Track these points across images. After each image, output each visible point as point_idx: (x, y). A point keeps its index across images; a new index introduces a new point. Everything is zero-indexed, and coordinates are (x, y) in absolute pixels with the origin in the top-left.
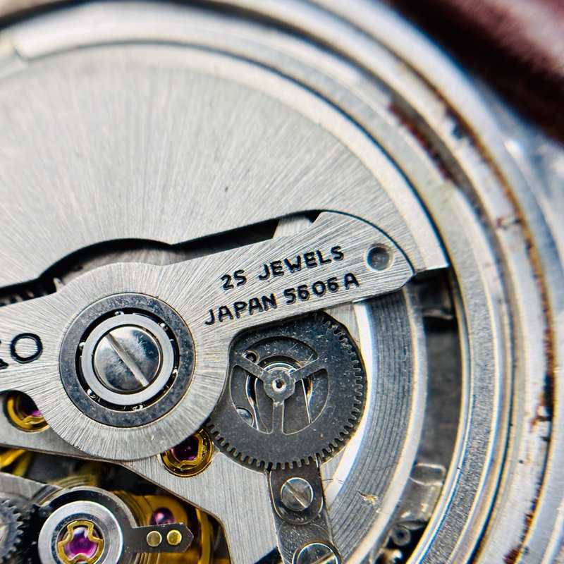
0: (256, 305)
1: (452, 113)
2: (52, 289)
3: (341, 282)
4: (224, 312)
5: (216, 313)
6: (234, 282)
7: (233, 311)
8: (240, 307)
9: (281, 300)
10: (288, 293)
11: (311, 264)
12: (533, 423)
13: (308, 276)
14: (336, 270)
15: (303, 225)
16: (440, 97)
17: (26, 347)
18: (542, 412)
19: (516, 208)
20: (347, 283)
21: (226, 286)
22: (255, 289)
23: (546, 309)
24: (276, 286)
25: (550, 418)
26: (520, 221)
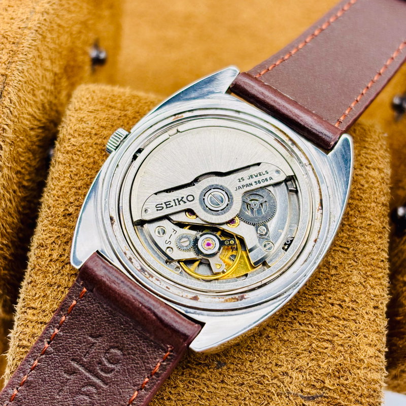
0: (247, 185)
1: (291, 140)
2: (194, 185)
3: (268, 179)
4: (240, 188)
5: (238, 188)
6: (241, 180)
7: (242, 187)
8: (243, 186)
9: (254, 184)
10: (255, 182)
11: (260, 175)
12: (318, 210)
13: (260, 178)
14: (267, 176)
15: (256, 167)
16: (287, 136)
17: (190, 198)
18: (320, 208)
19: (309, 161)
20: (270, 179)
21: (239, 181)
22: (247, 182)
23: (319, 184)
24: (252, 181)
25: (322, 209)
26: (310, 164)
